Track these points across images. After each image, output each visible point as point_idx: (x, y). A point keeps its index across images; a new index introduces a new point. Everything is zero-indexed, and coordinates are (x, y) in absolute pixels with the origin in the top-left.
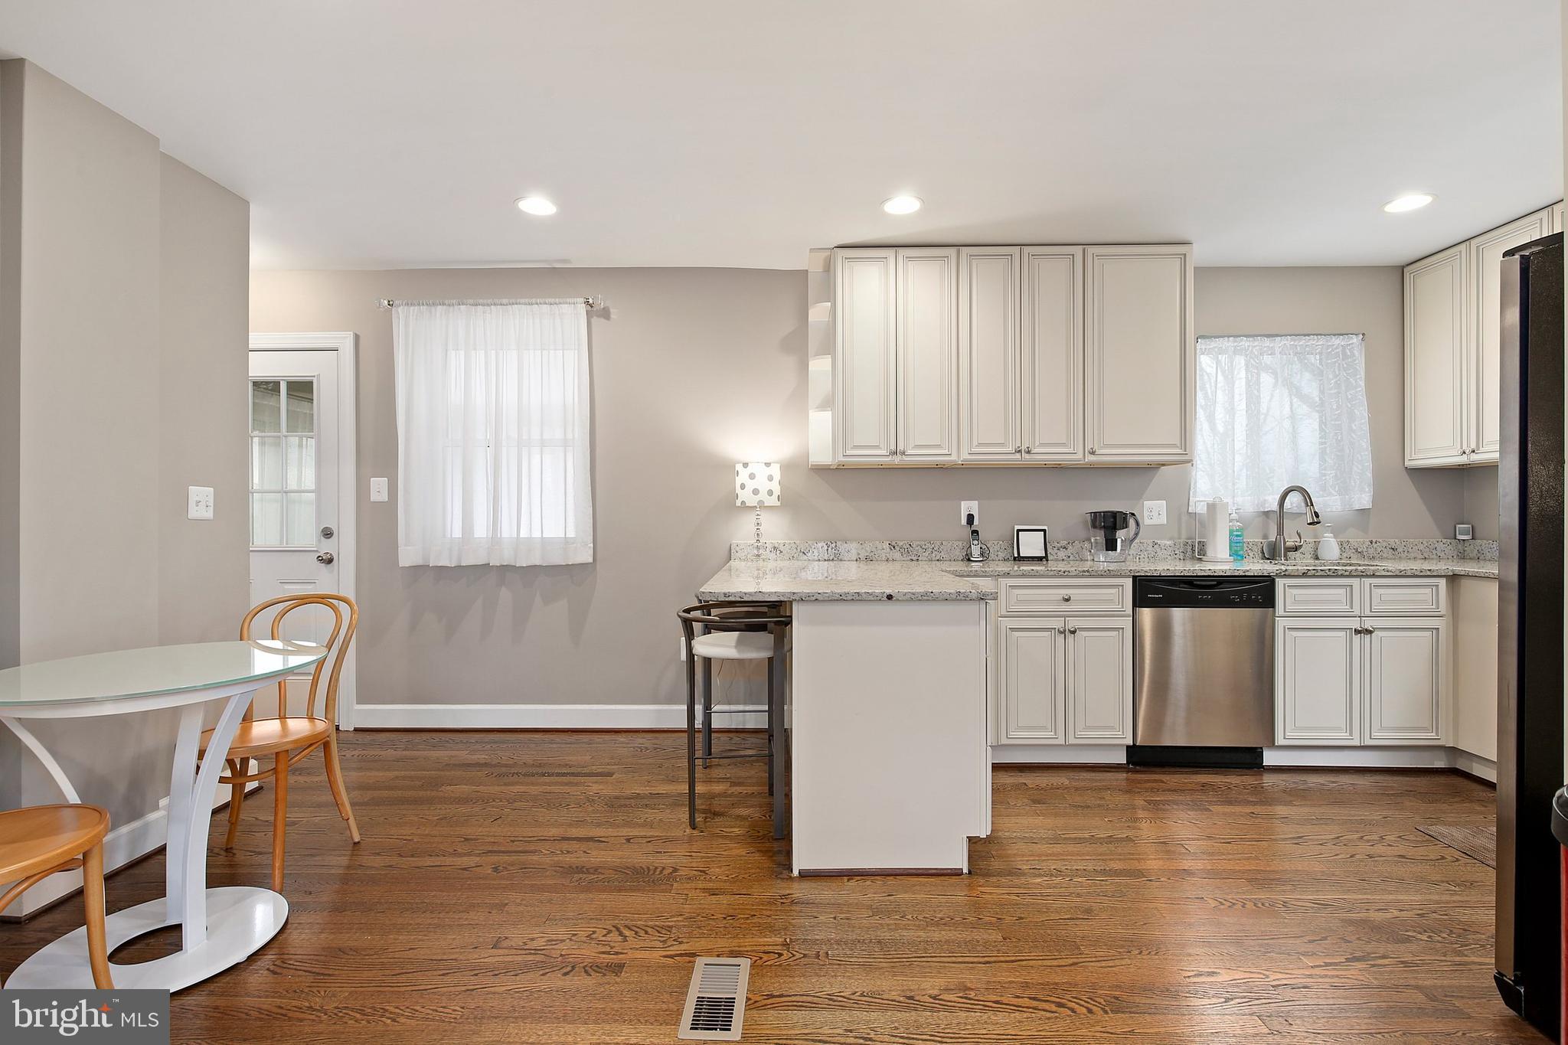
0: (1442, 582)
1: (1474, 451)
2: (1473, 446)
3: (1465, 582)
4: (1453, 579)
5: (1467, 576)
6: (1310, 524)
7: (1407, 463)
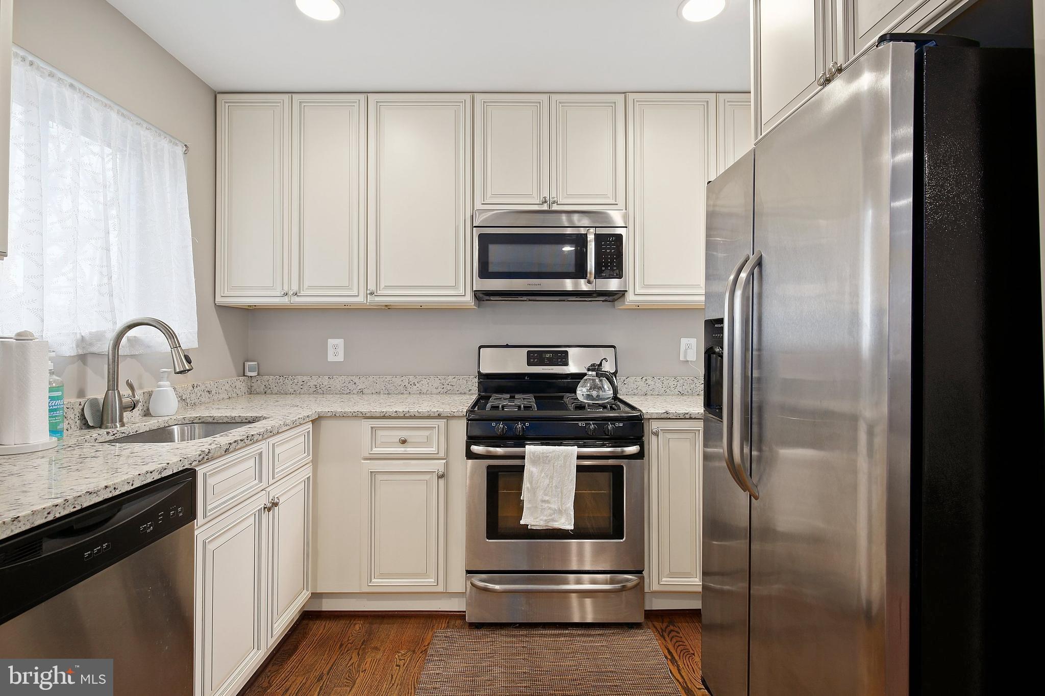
0: (310, 425)
1: (296, 294)
2: (295, 288)
3: (325, 424)
4: (317, 421)
5: (334, 416)
6: (181, 372)
7: (219, 300)
